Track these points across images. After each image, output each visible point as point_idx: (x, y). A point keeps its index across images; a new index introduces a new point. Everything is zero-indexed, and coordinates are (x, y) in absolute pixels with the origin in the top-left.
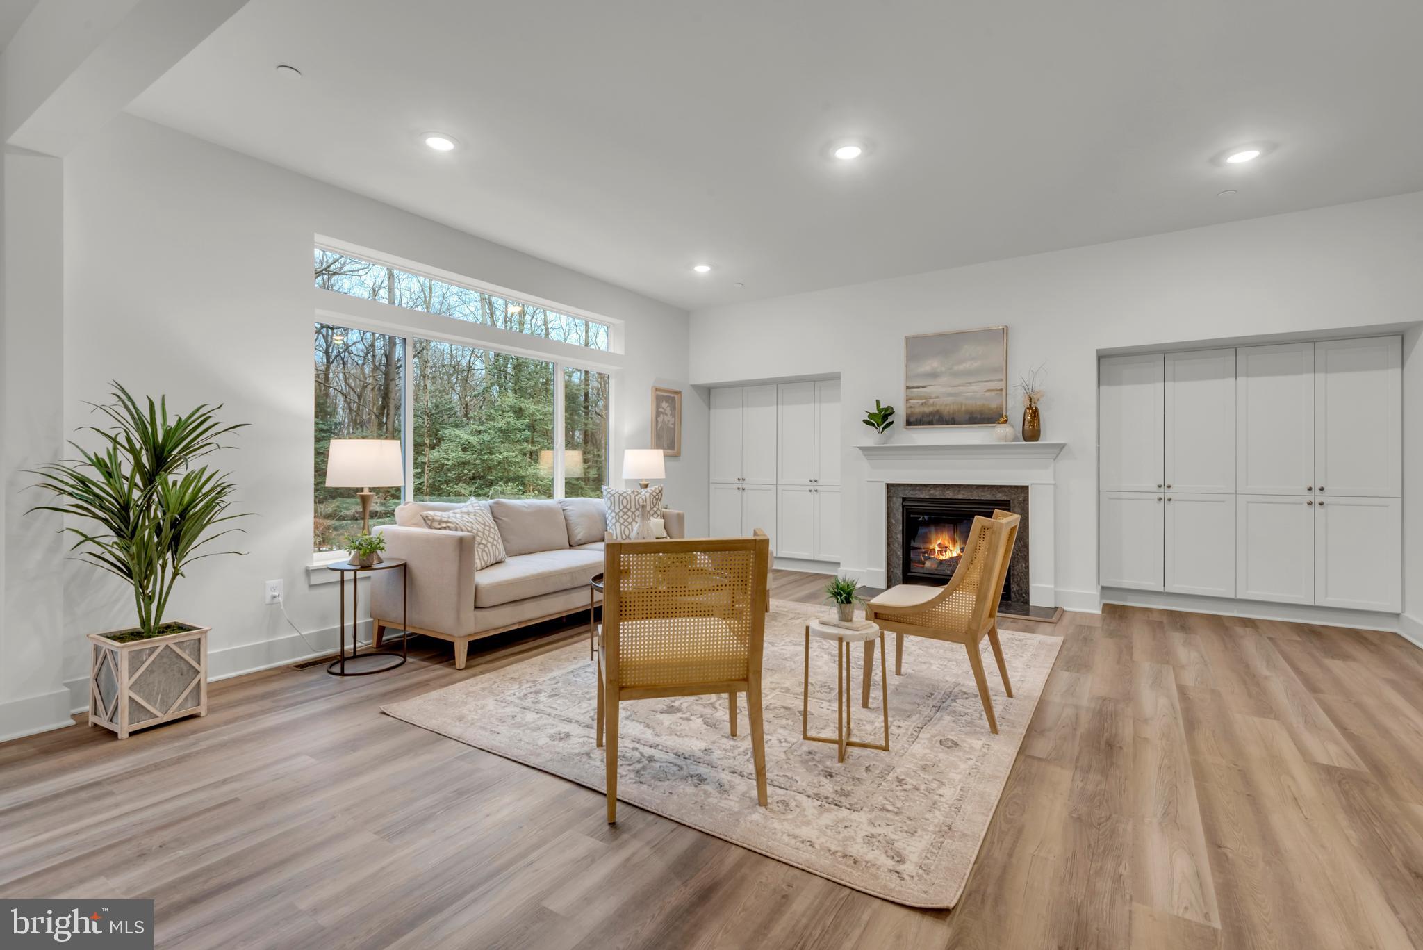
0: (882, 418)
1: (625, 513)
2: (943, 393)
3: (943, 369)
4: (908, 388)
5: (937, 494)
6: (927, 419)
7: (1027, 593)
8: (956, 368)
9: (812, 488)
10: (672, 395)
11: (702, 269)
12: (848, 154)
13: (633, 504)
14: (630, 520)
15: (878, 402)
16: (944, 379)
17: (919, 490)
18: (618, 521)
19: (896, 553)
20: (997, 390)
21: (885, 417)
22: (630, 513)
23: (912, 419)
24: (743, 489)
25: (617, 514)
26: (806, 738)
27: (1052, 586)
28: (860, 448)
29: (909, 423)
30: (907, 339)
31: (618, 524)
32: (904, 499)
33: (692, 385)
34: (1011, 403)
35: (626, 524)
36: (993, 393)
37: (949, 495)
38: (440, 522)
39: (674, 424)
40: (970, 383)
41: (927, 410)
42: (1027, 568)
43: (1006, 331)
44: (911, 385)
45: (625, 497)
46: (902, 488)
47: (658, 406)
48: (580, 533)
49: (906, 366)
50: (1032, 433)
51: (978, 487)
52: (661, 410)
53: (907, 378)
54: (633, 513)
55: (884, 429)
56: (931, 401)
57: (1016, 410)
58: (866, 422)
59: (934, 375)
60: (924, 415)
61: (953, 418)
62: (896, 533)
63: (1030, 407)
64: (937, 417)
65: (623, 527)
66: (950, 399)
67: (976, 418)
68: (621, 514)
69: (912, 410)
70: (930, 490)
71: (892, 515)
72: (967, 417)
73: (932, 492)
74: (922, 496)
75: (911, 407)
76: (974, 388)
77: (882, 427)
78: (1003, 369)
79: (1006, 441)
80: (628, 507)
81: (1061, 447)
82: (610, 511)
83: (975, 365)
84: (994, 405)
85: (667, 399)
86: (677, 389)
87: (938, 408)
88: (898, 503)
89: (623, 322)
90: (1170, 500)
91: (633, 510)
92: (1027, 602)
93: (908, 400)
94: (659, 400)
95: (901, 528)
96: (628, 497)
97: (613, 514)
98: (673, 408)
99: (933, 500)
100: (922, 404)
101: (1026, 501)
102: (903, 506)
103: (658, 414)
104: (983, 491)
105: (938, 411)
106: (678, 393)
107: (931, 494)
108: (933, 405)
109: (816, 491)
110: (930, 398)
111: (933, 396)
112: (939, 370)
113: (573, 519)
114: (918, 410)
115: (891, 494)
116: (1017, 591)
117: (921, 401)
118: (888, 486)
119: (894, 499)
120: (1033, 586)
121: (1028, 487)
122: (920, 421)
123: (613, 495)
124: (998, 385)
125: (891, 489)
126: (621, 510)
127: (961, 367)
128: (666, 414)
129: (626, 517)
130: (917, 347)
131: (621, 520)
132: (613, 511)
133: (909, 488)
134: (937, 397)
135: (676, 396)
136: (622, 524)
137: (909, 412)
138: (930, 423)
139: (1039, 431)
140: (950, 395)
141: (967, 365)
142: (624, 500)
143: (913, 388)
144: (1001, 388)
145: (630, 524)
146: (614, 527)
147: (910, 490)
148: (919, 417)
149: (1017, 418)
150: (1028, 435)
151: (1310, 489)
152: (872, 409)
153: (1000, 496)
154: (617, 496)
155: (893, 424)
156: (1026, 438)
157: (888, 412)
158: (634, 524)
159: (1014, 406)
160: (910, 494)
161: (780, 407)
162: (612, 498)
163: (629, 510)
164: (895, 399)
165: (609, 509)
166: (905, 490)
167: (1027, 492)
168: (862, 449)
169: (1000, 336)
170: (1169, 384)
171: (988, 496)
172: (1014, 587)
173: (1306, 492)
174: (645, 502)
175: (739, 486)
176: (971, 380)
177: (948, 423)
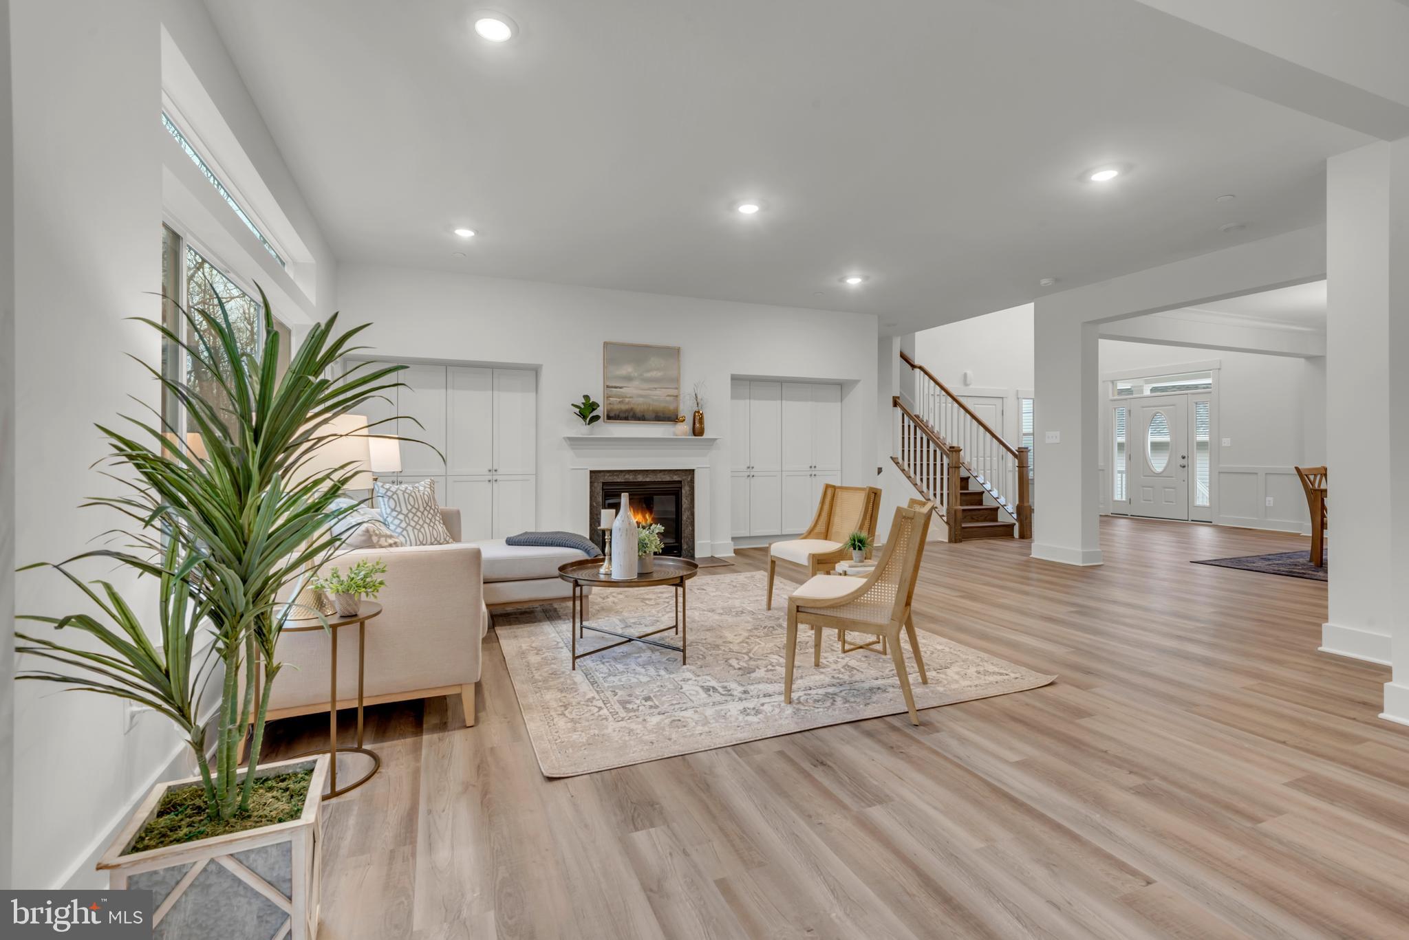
0: (587, 411)
1: (415, 514)
2: (636, 393)
3: (636, 374)
4: (608, 387)
6: (622, 415)
7: (693, 549)
8: (646, 375)
9: (490, 478)
12: (748, 210)
14: (421, 522)
15: (586, 397)
16: (636, 383)
17: (617, 475)
20: (674, 396)
21: (591, 411)
22: (419, 514)
23: (612, 415)
25: (406, 516)
27: (711, 541)
28: (565, 438)
29: (609, 418)
30: (606, 345)
31: (410, 529)
32: (604, 484)
34: (684, 407)
35: (418, 527)
36: (672, 398)
37: (640, 478)
40: (656, 388)
41: (624, 407)
42: (693, 530)
43: (677, 351)
44: (609, 384)
45: (410, 495)
46: (602, 474)
49: (604, 367)
50: (698, 431)
51: (661, 471)
53: (605, 378)
55: (590, 421)
56: (627, 400)
57: (688, 412)
58: (576, 413)
59: (629, 378)
60: (621, 411)
61: (644, 416)
62: (597, 514)
63: (697, 412)
64: (631, 414)
65: (416, 531)
66: (641, 400)
67: (661, 417)
68: (410, 515)
69: (612, 406)
70: (624, 476)
71: (593, 498)
72: (654, 416)
73: (627, 476)
74: (619, 481)
75: (610, 404)
76: (658, 392)
77: (588, 419)
78: (677, 380)
79: (684, 436)
80: (416, 506)
81: (714, 441)
82: (395, 514)
83: (658, 374)
84: (672, 407)
87: (632, 406)
88: (599, 488)
90: (753, 476)
91: (422, 509)
92: (693, 556)
93: (608, 397)
96: (413, 494)
99: (626, 483)
100: (620, 402)
101: (692, 481)
102: (603, 489)
104: (664, 474)
105: (632, 409)
107: (626, 479)
108: (628, 403)
109: (496, 480)
110: (626, 397)
111: (628, 396)
112: (632, 375)
114: (617, 407)
115: (594, 480)
116: (687, 548)
117: (618, 400)
118: (591, 472)
119: (596, 484)
120: (698, 542)
121: (693, 470)
122: (618, 416)
123: (395, 493)
124: (674, 392)
125: (594, 474)
126: (410, 511)
127: (648, 375)
129: (416, 519)
130: (614, 353)
132: (400, 513)
133: (608, 475)
134: (630, 397)
136: (414, 528)
137: (609, 408)
138: (626, 419)
139: (703, 429)
140: (641, 396)
141: (654, 374)
142: (411, 498)
143: (612, 387)
144: (675, 395)
145: (422, 526)
146: (405, 533)
147: (610, 476)
148: (617, 413)
149: (689, 419)
150: (697, 431)
151: (811, 467)
152: (580, 401)
153: (676, 478)
154: (399, 492)
155: (596, 418)
156: (695, 434)
157: (594, 406)
158: (426, 526)
159: (686, 410)
160: (609, 479)
161: (450, 391)
162: (395, 497)
163: (418, 510)
164: (597, 397)
165: (393, 510)
166: (605, 476)
167: (693, 474)
168: (570, 439)
169: (674, 353)
170: (752, 401)
171: (667, 478)
172: (685, 547)
173: (809, 469)
174: (428, 498)
176: (656, 386)
177: (639, 419)
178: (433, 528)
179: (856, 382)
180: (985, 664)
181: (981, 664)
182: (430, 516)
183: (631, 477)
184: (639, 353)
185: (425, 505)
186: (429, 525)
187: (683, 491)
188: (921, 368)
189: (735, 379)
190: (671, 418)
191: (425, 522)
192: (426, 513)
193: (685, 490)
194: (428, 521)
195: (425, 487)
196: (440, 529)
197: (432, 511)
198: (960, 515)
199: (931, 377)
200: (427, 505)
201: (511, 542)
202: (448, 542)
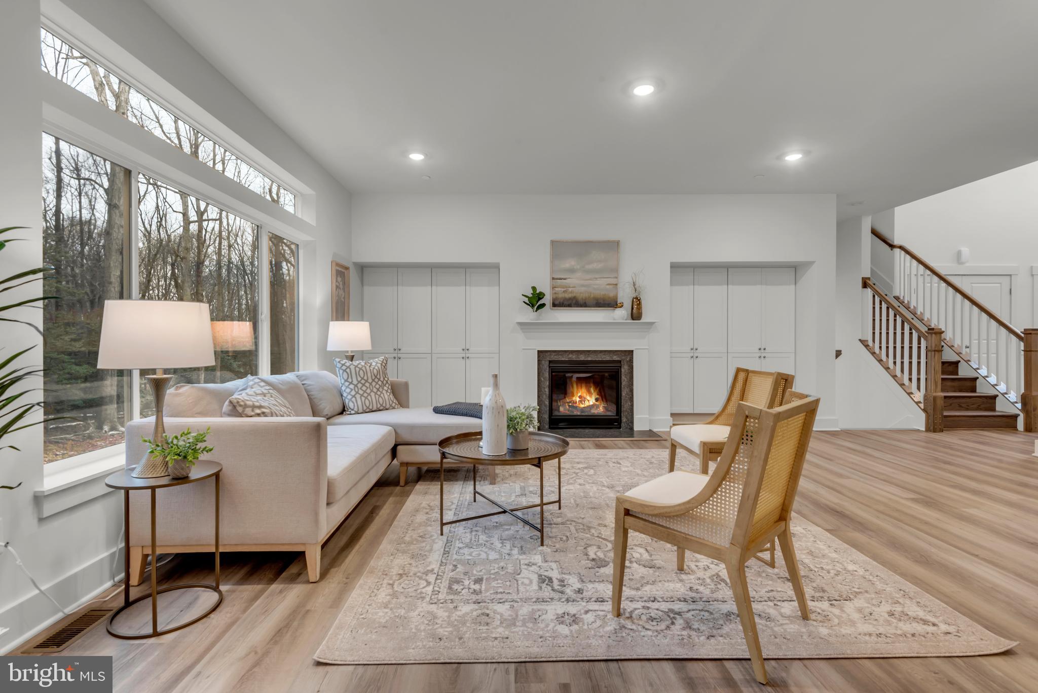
0: (535, 301)
1: (364, 385)
2: (578, 284)
3: (578, 267)
4: (553, 279)
5: (574, 357)
6: (567, 303)
7: (632, 423)
8: (587, 267)
9: (464, 356)
10: (343, 270)
11: (417, 157)
12: (643, 91)
13: (369, 375)
14: (368, 391)
15: (534, 288)
16: (578, 274)
17: (561, 355)
18: (357, 393)
19: (545, 403)
20: (614, 285)
21: (538, 300)
22: (367, 385)
23: (557, 302)
24: (399, 358)
25: (356, 386)
27: (648, 416)
28: (518, 323)
29: (554, 305)
30: (552, 242)
31: (358, 396)
32: (550, 362)
33: (354, 263)
34: (622, 294)
35: (365, 395)
36: (611, 286)
37: (582, 358)
39: (344, 298)
40: (596, 278)
41: (567, 296)
42: (632, 405)
43: (617, 244)
44: (556, 277)
45: (361, 369)
46: (549, 353)
47: (336, 280)
49: (552, 262)
50: (636, 315)
51: (601, 352)
52: (337, 284)
53: (552, 271)
54: (370, 384)
55: (538, 309)
56: (570, 289)
57: (627, 299)
58: (525, 302)
59: (572, 271)
60: (565, 299)
61: (585, 303)
62: (544, 388)
63: (635, 297)
64: (574, 302)
66: (583, 289)
67: (601, 303)
68: (360, 385)
69: (557, 295)
70: (568, 355)
71: (541, 374)
72: (594, 302)
73: (570, 356)
74: (563, 359)
75: (555, 293)
76: (598, 282)
77: (536, 307)
78: (615, 271)
79: (623, 320)
80: (365, 378)
81: (653, 324)
82: (347, 384)
83: (600, 266)
84: (612, 295)
85: (341, 272)
86: (346, 264)
87: (575, 294)
88: (546, 365)
89: (314, 193)
90: (697, 357)
92: (632, 429)
93: (553, 288)
94: (336, 273)
95: (548, 384)
96: (364, 368)
97: (352, 386)
98: (344, 283)
99: (570, 362)
100: (564, 292)
101: (631, 361)
102: (549, 367)
103: (336, 287)
104: (605, 355)
105: (575, 297)
106: (347, 269)
107: (570, 358)
108: (571, 292)
109: (469, 358)
111: (571, 286)
112: (575, 267)
114: (561, 296)
115: (541, 359)
116: (626, 421)
117: (563, 290)
119: (543, 362)
120: (637, 417)
121: (632, 351)
122: (563, 304)
123: (348, 367)
124: (613, 281)
125: (540, 353)
126: (359, 382)
127: (590, 267)
129: (364, 388)
130: (558, 248)
131: (361, 392)
132: (351, 383)
134: (574, 287)
135: (346, 271)
136: (362, 395)
137: (554, 297)
138: (570, 306)
139: (641, 313)
140: (583, 286)
141: (595, 266)
142: (361, 372)
143: (557, 279)
144: (615, 283)
145: (369, 394)
146: (354, 399)
147: (555, 355)
148: (562, 301)
149: (628, 304)
150: (634, 316)
151: (760, 349)
152: (529, 293)
153: (615, 358)
154: (353, 367)
155: (543, 305)
156: (633, 318)
157: (540, 296)
158: (372, 394)
159: (625, 296)
160: (554, 357)
161: (434, 287)
162: (348, 370)
163: (366, 381)
164: (545, 287)
165: (346, 381)
166: (551, 355)
167: (632, 355)
168: (520, 324)
169: (614, 246)
170: (696, 287)
171: (608, 358)
172: (624, 419)
173: (758, 351)
174: (378, 372)
175: (395, 355)
176: (597, 276)
177: (581, 306)
178: (380, 396)
179: (812, 263)
180: (908, 602)
181: (900, 600)
182: (377, 386)
184: (583, 248)
185: (374, 377)
186: (376, 393)
187: (623, 370)
188: (901, 248)
189: (676, 267)
190: (611, 304)
191: (372, 391)
192: (374, 384)
193: (624, 369)
194: (375, 390)
195: (377, 363)
196: (386, 397)
197: (380, 383)
198: (940, 403)
199: (913, 257)
200: (376, 377)
201: (438, 410)
202: (394, 408)
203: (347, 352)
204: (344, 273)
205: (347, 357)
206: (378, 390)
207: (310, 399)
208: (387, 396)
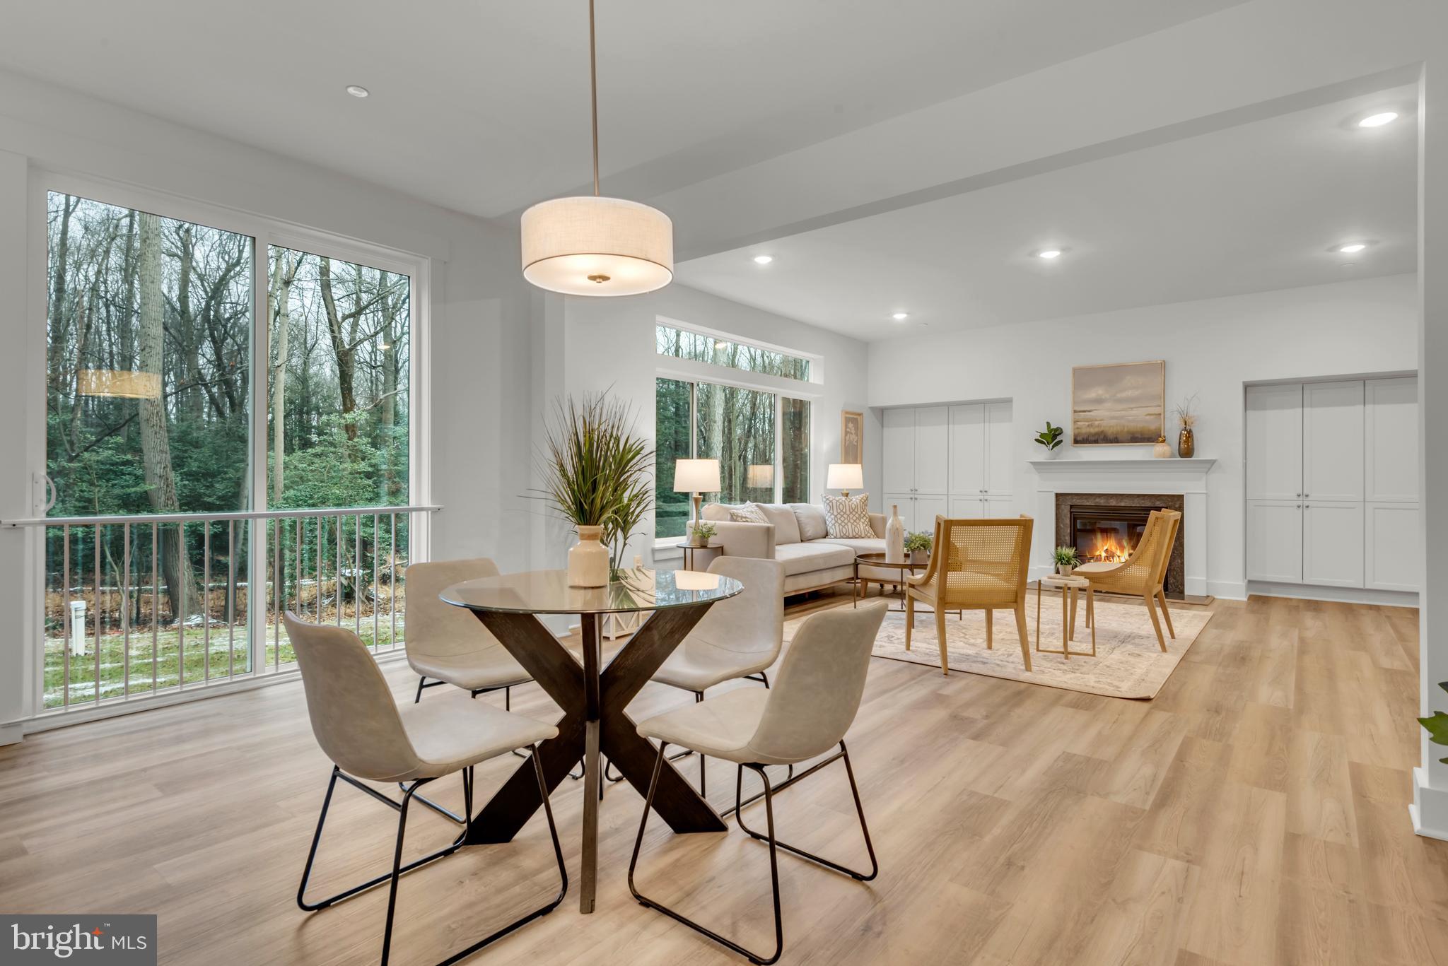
0: (1052, 437)
1: (842, 516)
2: (1107, 416)
3: (1107, 396)
4: (1075, 411)
5: (1102, 502)
6: (1093, 439)
7: (1183, 585)
8: (1119, 395)
9: (982, 498)
10: (855, 417)
11: (900, 317)
14: (846, 521)
15: (1048, 424)
16: (1108, 405)
17: (1086, 499)
18: (837, 522)
20: (1156, 415)
21: (1055, 436)
22: (845, 516)
23: (1079, 439)
24: (916, 499)
25: (836, 516)
26: (1038, 650)
27: (1205, 578)
28: (1031, 463)
29: (1076, 441)
30: (1075, 371)
31: (837, 525)
32: (1071, 506)
33: (871, 408)
34: (1168, 425)
35: (843, 524)
36: (1152, 417)
37: (1113, 503)
38: (742, 517)
39: (857, 442)
40: (1132, 408)
41: (1093, 430)
42: (1183, 563)
43: (1163, 365)
44: (1078, 409)
45: (841, 503)
46: (1070, 497)
47: (846, 427)
48: (810, 531)
49: (1074, 393)
50: (1187, 449)
51: (1139, 496)
52: (848, 430)
53: (1075, 403)
54: (848, 516)
55: (1053, 447)
56: (1097, 423)
57: (1173, 430)
58: (1037, 440)
59: (1099, 401)
60: (1090, 434)
61: (1116, 438)
62: (1064, 536)
63: (1185, 429)
64: (1102, 437)
65: (841, 527)
66: (1113, 422)
67: (1137, 438)
68: (839, 516)
69: (1080, 430)
70: (1095, 499)
71: (1060, 520)
72: (1129, 437)
73: (1097, 500)
74: (1088, 504)
75: (1078, 428)
76: (1134, 412)
77: (1051, 445)
78: (1162, 397)
79: (1164, 457)
80: (844, 511)
81: (1212, 462)
82: (829, 514)
83: (1137, 393)
84: (1153, 427)
85: (853, 420)
86: (859, 411)
87: (1102, 429)
88: (1066, 510)
89: (822, 357)
90: (1308, 507)
91: (848, 513)
92: (1182, 592)
93: (1075, 422)
94: (847, 420)
95: (1069, 531)
96: (843, 503)
97: (833, 516)
98: (857, 428)
99: (1097, 507)
100: (1088, 426)
101: (1181, 507)
102: (1071, 512)
103: (847, 433)
104: (1143, 499)
105: (1102, 432)
106: (860, 415)
107: (1097, 502)
108: (1098, 426)
109: (986, 500)
110: (1096, 420)
111: (1099, 419)
112: (1103, 397)
113: (803, 519)
114: (1084, 430)
115: (1060, 502)
116: (1174, 583)
117: (1087, 423)
118: (1057, 495)
119: (1063, 506)
120: (1188, 578)
121: (1183, 496)
122: (1087, 439)
123: (831, 501)
124: (1157, 410)
125: (1060, 498)
126: (839, 513)
127: (1124, 395)
128: (852, 434)
129: (842, 519)
130: (1083, 377)
131: (839, 522)
132: (832, 514)
133: (1076, 498)
134: (1101, 420)
135: (858, 417)
136: (840, 524)
137: (1077, 431)
138: (1096, 442)
139: (1193, 449)
140: (1113, 418)
141: (1129, 393)
142: (841, 506)
143: (1080, 412)
144: (1159, 413)
145: (846, 524)
146: (833, 527)
147: (1078, 499)
148: (1085, 437)
149: (1173, 438)
150: (1183, 452)
152: (1043, 429)
154: (834, 502)
155: (1061, 443)
156: (1182, 455)
157: (1057, 432)
158: (849, 524)
159: (1171, 428)
160: (1077, 502)
161: (950, 426)
162: (831, 504)
163: (845, 513)
164: (1064, 421)
165: (829, 512)
166: (1073, 499)
167: (1183, 500)
168: (1033, 464)
169: (1158, 368)
172: (1171, 580)
174: (856, 506)
175: (912, 496)
176: (1132, 406)
177: (1111, 442)
178: (856, 526)
182: (855, 518)
183: (1102, 501)
184: (1111, 374)
186: (853, 524)
189: (1252, 387)
190: (1151, 438)
191: (849, 521)
192: (851, 516)
194: (852, 521)
195: (857, 499)
196: (862, 528)
197: (857, 515)
200: (853, 510)
202: (869, 538)
203: (843, 490)
204: (856, 419)
205: (843, 494)
206: (855, 521)
207: (799, 524)
208: (863, 526)
